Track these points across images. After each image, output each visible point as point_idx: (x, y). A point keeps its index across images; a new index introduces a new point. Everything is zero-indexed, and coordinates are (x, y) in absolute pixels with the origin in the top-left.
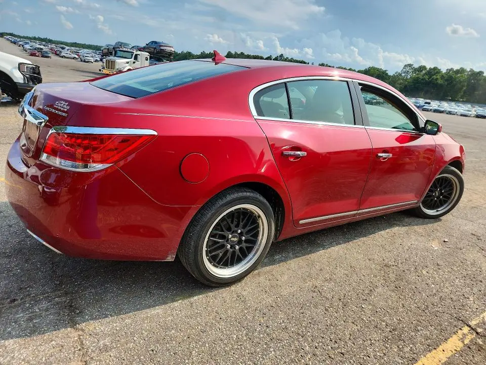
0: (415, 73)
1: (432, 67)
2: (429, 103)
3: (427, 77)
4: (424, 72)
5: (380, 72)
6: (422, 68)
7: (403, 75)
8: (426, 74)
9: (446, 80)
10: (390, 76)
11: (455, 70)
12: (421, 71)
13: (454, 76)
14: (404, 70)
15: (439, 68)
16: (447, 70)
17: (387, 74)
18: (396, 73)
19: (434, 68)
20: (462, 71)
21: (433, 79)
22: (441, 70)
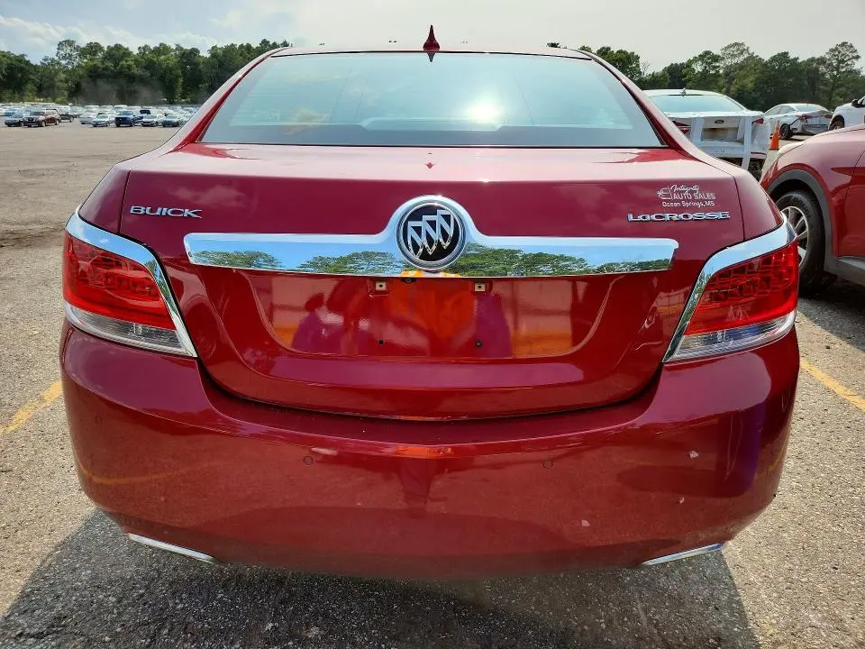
0: (86, 57)
1: (112, 45)
2: (148, 112)
3: (109, 64)
4: (100, 55)
5: (9, 58)
6: (93, 49)
7: (63, 62)
8: (105, 58)
9: (146, 68)
10: (36, 67)
11: (152, 48)
12: (95, 53)
13: (155, 59)
14: (62, 52)
15: (126, 47)
16: (139, 48)
17: (28, 63)
18: (45, 60)
19: (116, 45)
20: (162, 50)
21: (122, 66)
22: (131, 50)
